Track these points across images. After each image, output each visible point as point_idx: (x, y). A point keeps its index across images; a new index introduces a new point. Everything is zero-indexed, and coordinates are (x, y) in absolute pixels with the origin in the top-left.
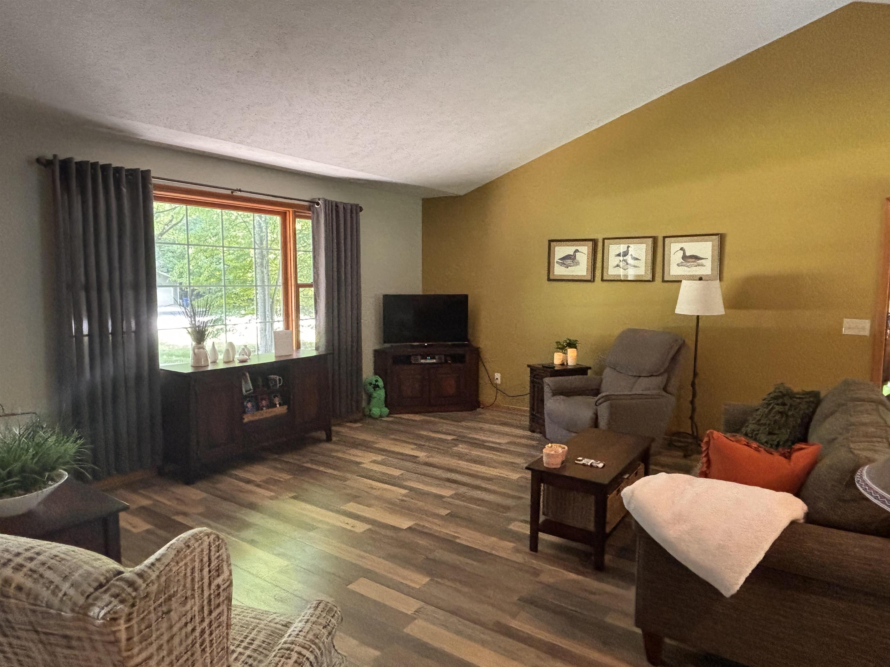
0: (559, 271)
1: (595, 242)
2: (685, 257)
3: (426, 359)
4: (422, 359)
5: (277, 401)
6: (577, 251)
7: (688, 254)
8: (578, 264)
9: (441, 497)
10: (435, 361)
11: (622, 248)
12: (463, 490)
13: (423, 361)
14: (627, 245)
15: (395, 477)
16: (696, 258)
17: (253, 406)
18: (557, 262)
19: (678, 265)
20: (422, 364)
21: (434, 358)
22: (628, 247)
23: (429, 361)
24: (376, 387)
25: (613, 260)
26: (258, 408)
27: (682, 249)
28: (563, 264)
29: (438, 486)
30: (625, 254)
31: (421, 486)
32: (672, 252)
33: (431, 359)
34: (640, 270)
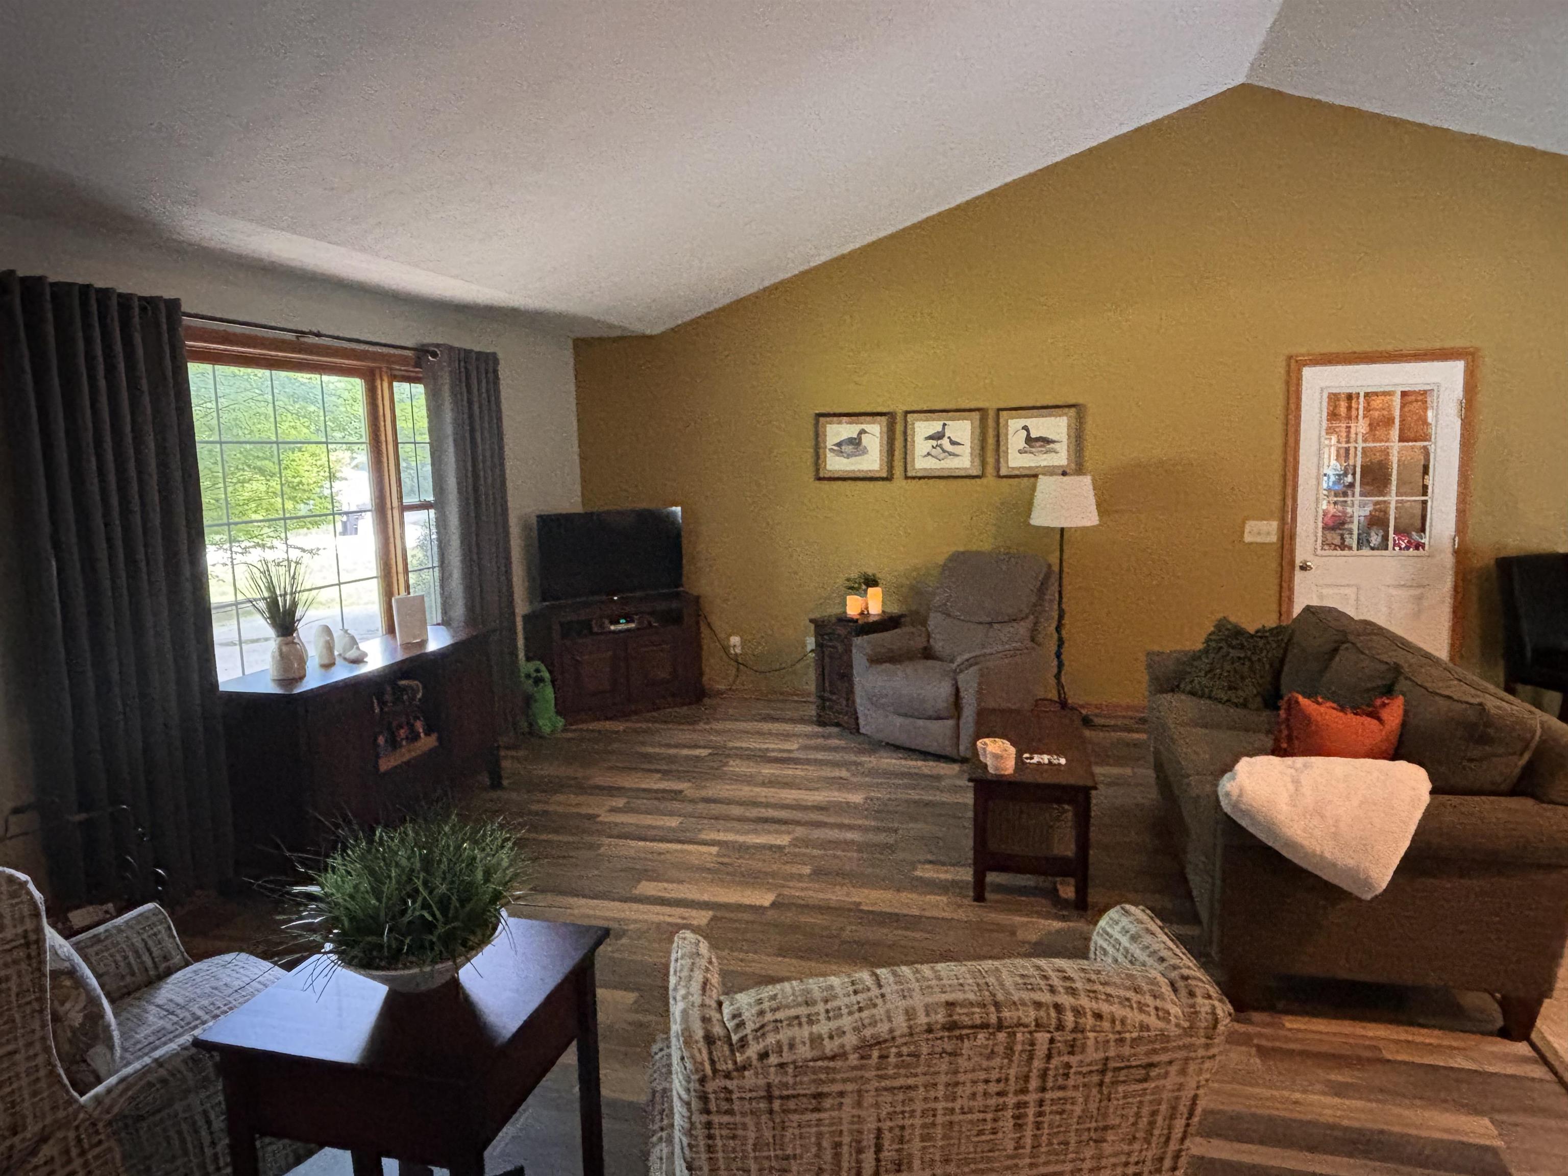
0: (835, 464)
1: (890, 416)
2: (1029, 440)
3: (619, 623)
4: (612, 623)
5: (419, 726)
6: (863, 432)
7: (1033, 435)
8: (865, 451)
9: (780, 848)
10: (632, 625)
11: (935, 426)
12: (800, 831)
13: (612, 628)
14: (941, 423)
15: (670, 829)
16: (1046, 441)
17: (386, 741)
18: (832, 450)
19: (1020, 452)
20: (614, 632)
21: (632, 621)
22: (944, 425)
23: (622, 626)
24: (538, 681)
25: (921, 446)
26: (394, 744)
27: (1025, 428)
28: (841, 453)
29: (755, 831)
30: (939, 436)
31: (731, 837)
32: (1011, 431)
33: (628, 622)
34: (964, 461)
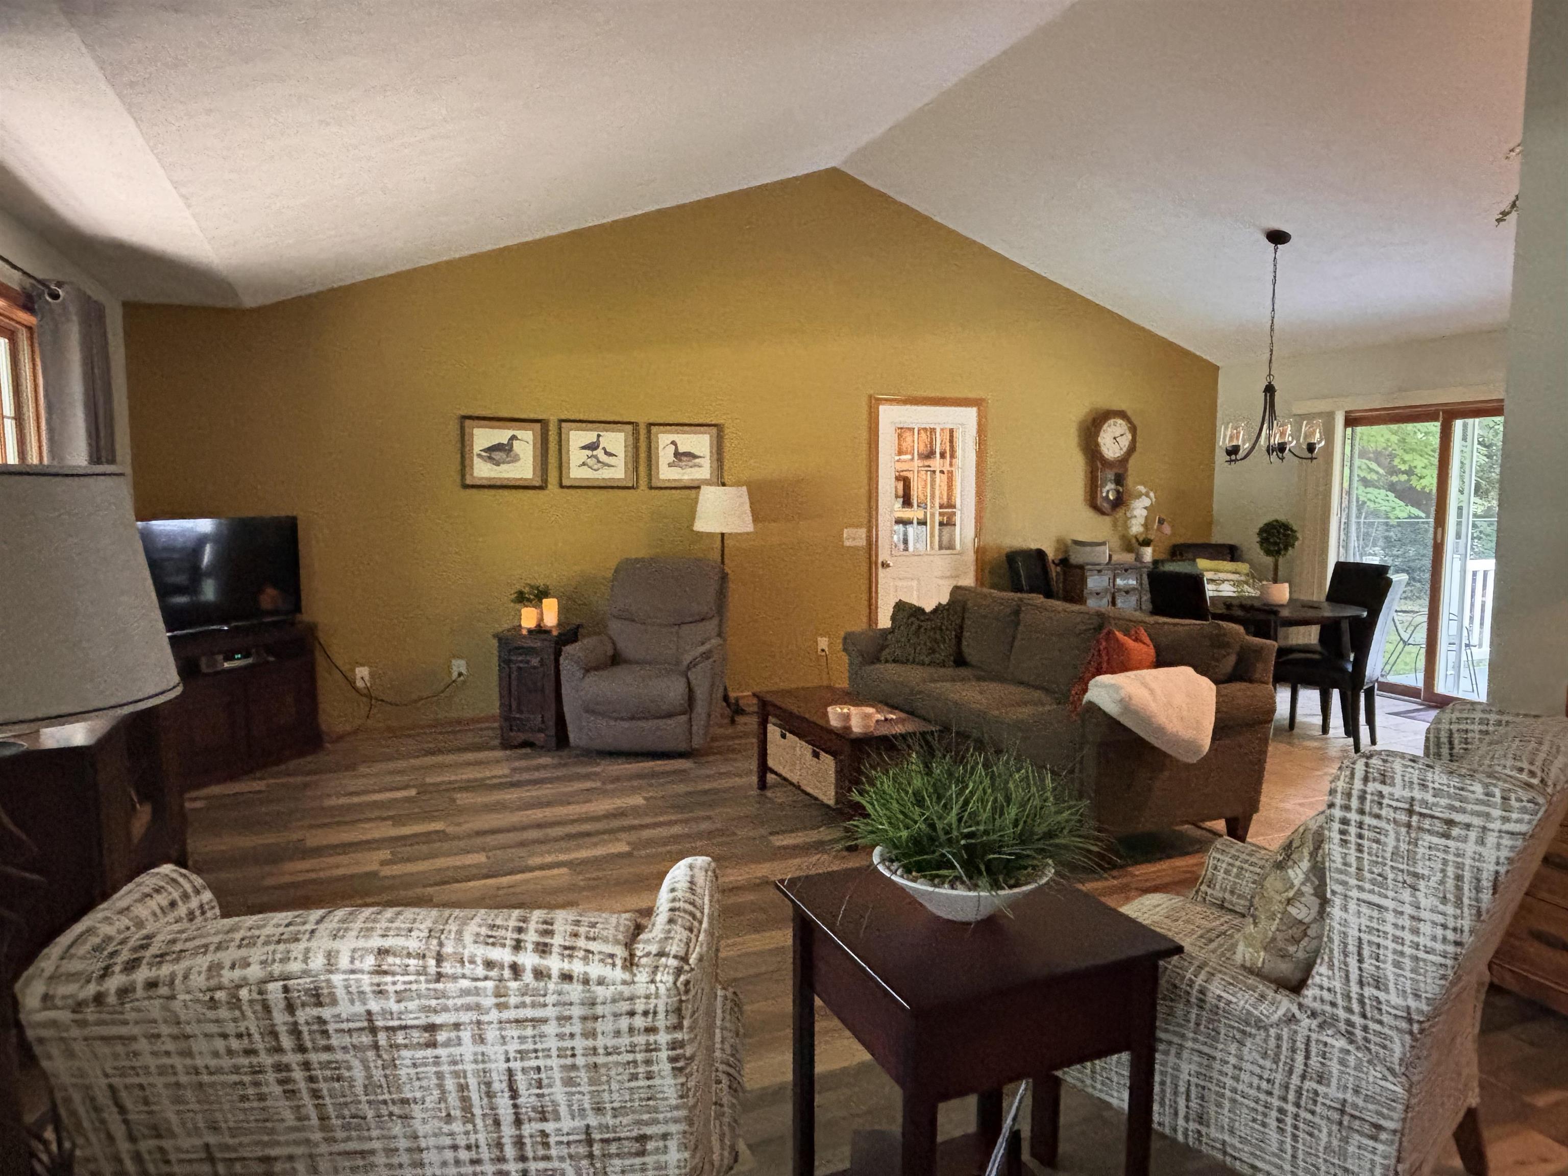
0: (482, 470)
1: (543, 424)
2: (677, 454)
3: (233, 659)
4: (226, 660)
6: (514, 438)
8: (516, 459)
10: (251, 660)
13: (227, 665)
16: (691, 455)
18: (479, 456)
19: (670, 465)
20: (228, 670)
21: (249, 656)
22: (599, 436)
23: (237, 662)
27: (673, 443)
28: (490, 459)
30: (593, 447)
32: (661, 445)
33: (244, 657)
34: (617, 471)
